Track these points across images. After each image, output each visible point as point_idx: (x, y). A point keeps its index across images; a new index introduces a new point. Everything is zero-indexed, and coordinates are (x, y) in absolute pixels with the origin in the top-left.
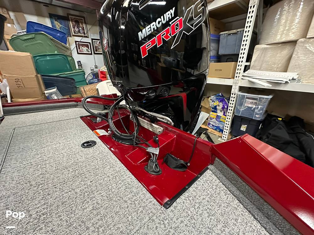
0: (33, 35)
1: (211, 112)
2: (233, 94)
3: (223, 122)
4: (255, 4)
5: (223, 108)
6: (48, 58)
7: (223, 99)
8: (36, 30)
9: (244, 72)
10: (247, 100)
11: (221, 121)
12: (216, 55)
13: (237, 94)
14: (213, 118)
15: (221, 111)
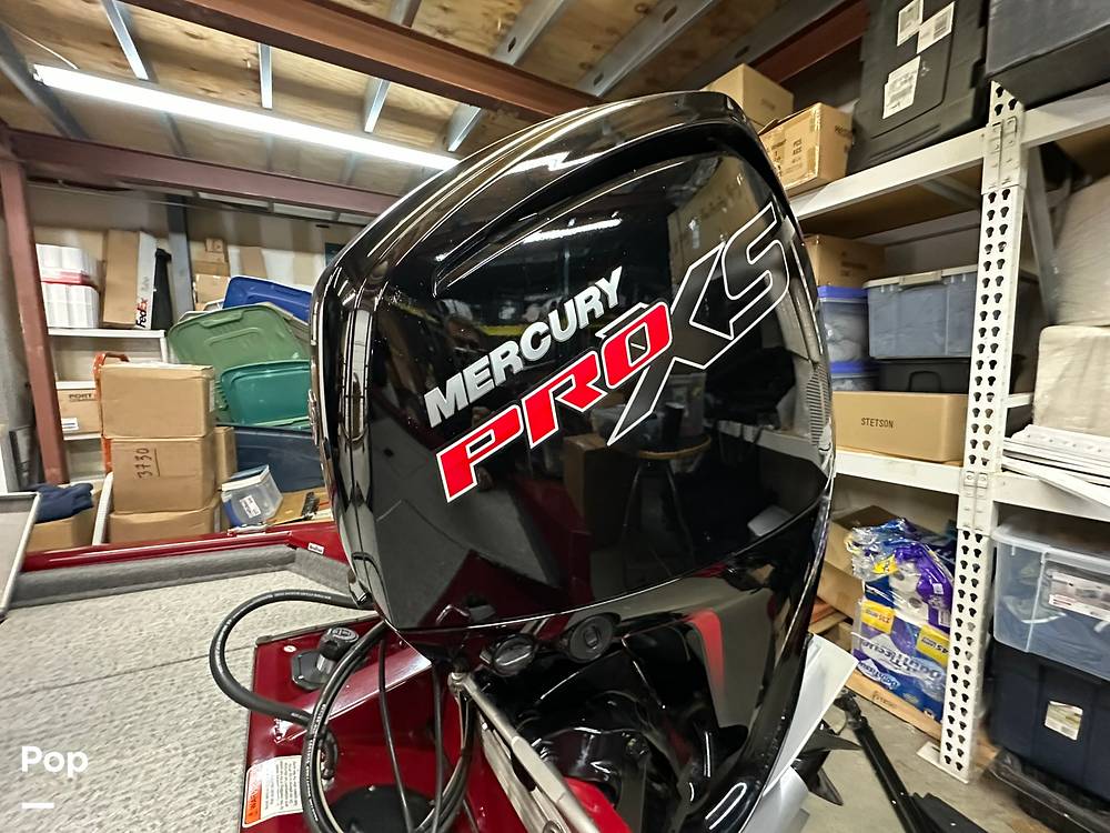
0: (240, 313)
1: (865, 599)
2: (967, 534)
3: (932, 660)
4: (1007, 185)
5: (925, 592)
6: (269, 374)
7: (917, 547)
8: (253, 299)
9: (1009, 434)
10: (1057, 575)
11: (920, 655)
12: (859, 356)
13: (991, 541)
14: (880, 632)
15: (914, 602)
